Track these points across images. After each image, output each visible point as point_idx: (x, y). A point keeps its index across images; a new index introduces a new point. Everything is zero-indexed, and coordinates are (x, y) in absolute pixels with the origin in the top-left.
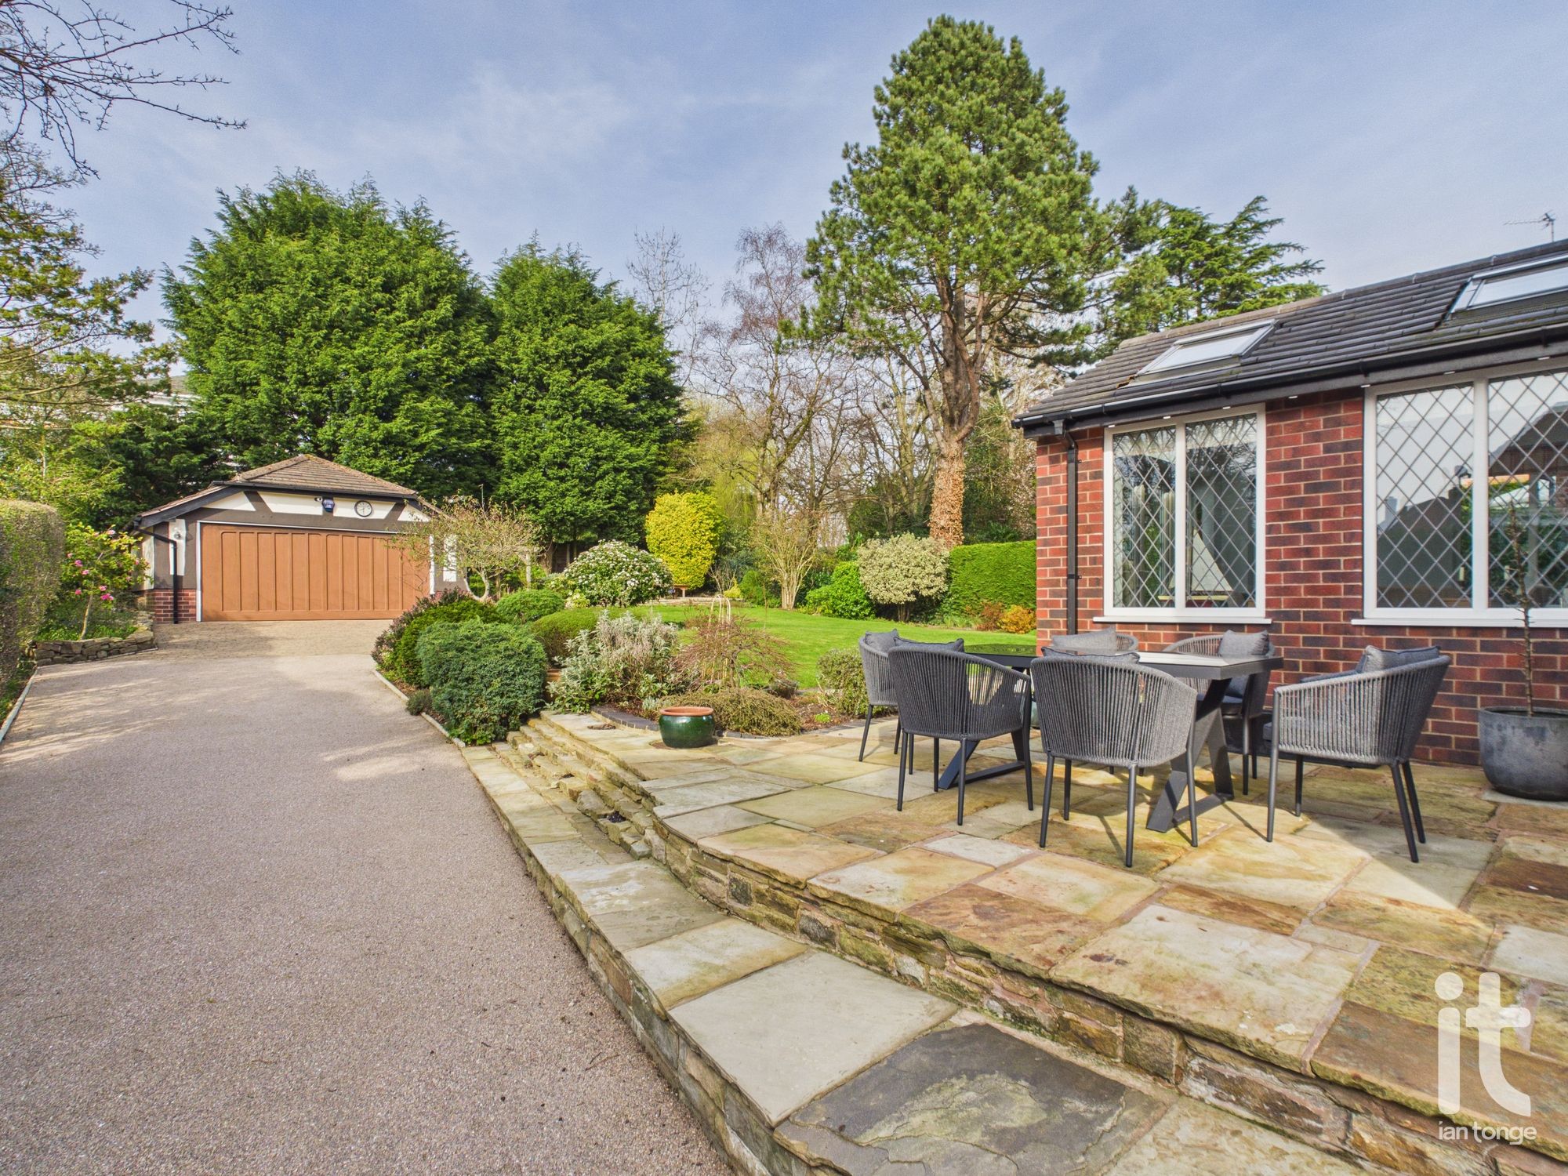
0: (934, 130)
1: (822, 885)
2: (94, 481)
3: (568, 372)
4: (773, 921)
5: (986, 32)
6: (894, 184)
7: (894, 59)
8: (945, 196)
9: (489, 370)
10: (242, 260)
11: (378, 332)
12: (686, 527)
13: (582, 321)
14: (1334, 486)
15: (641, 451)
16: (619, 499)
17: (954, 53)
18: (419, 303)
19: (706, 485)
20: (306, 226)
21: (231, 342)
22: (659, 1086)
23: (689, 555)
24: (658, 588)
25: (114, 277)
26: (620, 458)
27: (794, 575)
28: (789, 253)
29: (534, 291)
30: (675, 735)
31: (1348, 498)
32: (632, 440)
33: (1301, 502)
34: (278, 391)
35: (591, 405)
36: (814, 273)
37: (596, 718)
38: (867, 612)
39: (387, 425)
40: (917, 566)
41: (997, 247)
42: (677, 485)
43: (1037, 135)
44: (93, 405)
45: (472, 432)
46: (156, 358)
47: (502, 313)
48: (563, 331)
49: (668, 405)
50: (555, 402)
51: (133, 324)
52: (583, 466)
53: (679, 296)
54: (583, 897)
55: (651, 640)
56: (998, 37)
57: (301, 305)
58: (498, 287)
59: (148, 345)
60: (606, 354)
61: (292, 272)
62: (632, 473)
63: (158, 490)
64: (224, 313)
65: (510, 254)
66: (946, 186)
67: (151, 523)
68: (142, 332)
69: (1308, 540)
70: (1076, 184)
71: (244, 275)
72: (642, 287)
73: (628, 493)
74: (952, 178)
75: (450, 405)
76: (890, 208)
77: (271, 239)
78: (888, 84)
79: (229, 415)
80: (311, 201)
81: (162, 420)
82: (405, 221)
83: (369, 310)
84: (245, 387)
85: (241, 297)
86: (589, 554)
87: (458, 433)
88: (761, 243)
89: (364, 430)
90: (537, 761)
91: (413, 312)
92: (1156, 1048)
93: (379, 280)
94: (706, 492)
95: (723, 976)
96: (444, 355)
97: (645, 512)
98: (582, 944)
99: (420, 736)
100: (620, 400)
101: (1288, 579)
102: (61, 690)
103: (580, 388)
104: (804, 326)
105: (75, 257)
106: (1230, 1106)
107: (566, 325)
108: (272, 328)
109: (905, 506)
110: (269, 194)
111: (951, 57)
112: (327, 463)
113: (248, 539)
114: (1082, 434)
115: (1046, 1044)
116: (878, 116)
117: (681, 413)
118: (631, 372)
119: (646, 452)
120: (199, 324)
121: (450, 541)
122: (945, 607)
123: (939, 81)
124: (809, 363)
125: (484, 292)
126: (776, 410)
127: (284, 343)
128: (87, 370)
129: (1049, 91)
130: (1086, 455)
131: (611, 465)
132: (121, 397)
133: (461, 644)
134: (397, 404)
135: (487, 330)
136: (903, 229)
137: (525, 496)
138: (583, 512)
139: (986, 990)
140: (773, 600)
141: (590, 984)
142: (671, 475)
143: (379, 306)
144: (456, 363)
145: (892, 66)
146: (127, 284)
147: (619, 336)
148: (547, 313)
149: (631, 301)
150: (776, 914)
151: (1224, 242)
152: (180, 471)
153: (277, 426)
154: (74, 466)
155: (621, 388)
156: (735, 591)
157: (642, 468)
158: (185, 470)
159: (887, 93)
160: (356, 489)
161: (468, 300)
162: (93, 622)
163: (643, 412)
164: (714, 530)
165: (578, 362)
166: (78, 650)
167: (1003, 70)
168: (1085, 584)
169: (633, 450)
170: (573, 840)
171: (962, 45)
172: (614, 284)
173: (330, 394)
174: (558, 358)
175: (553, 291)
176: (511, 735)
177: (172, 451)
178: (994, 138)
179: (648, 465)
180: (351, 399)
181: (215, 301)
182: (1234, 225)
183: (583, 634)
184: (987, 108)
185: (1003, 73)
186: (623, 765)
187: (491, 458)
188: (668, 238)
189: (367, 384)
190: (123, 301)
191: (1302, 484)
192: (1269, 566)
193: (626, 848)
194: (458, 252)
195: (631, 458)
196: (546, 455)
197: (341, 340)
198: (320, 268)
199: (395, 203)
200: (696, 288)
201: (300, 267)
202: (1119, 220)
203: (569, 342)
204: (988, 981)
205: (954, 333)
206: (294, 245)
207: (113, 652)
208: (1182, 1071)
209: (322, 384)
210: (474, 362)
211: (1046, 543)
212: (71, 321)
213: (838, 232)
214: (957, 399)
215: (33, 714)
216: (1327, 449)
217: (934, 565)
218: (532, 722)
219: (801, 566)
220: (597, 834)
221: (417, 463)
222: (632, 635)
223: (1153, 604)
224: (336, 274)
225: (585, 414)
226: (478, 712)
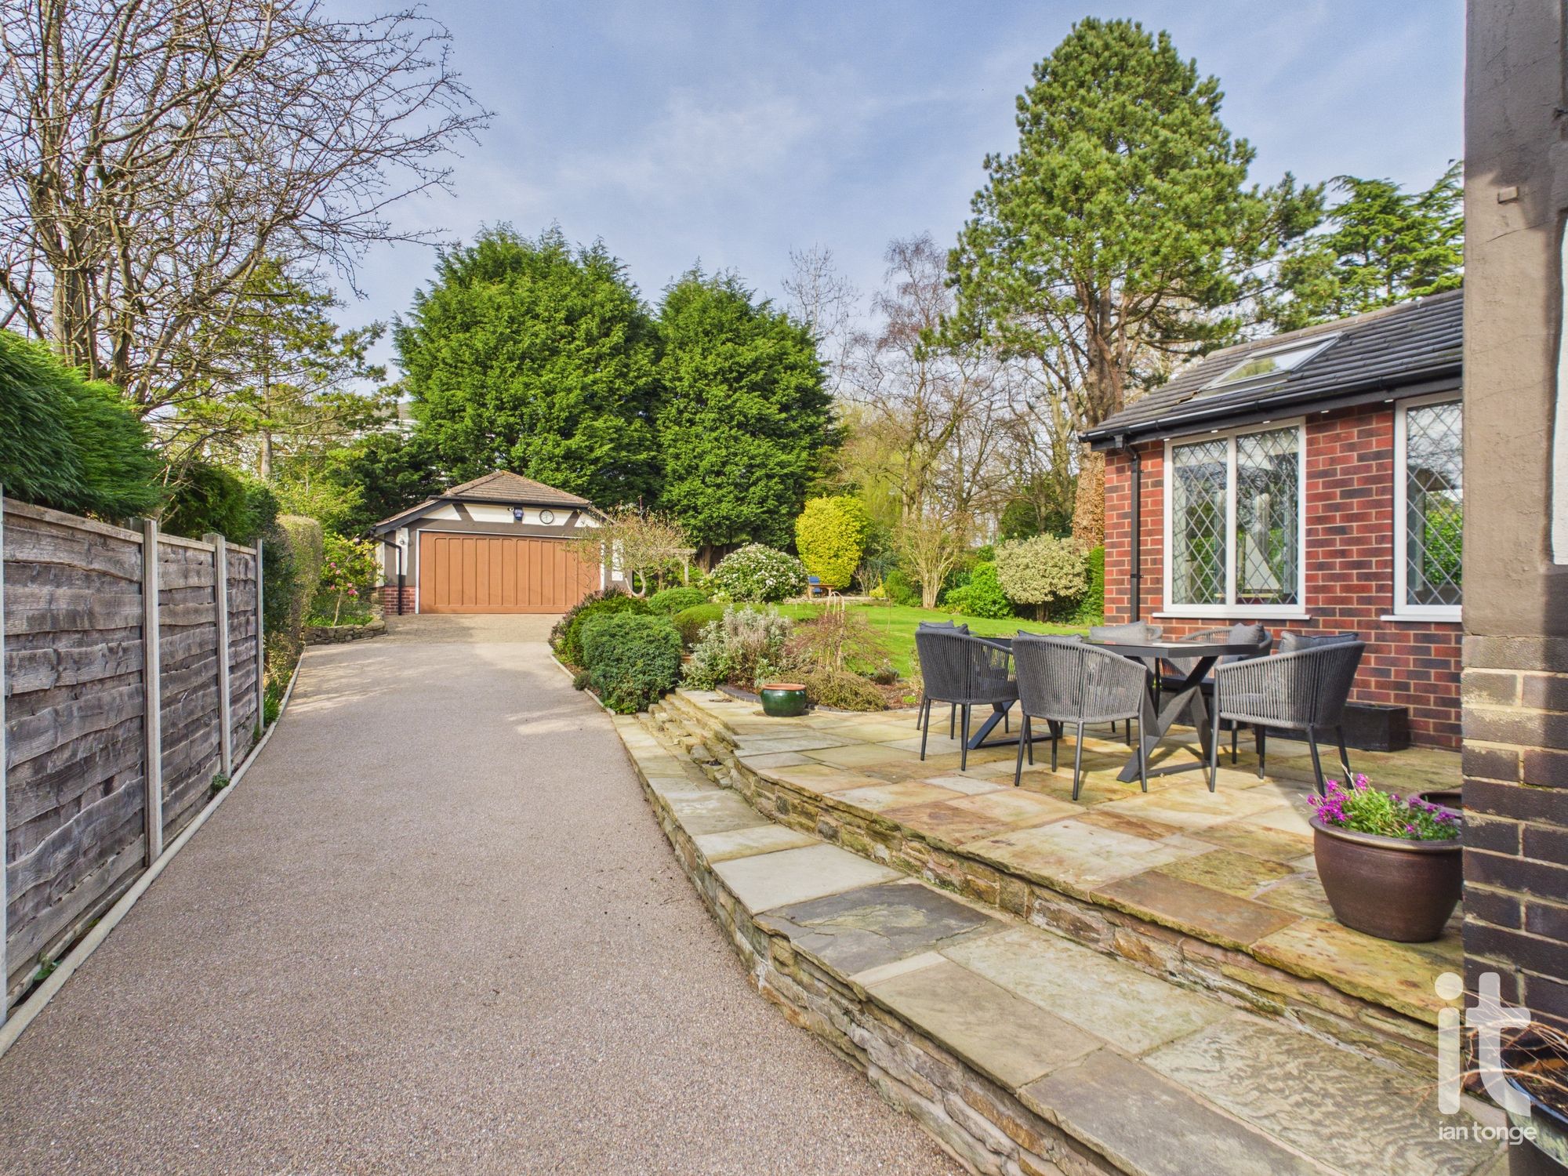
0: (1074, 135)
1: (831, 798)
2: (342, 498)
3: (725, 387)
4: (801, 825)
5: (1134, 29)
6: (1031, 193)
7: (1036, 67)
8: (1080, 201)
9: (655, 389)
10: (454, 305)
11: (561, 360)
12: (833, 529)
13: (738, 339)
14: (1368, 492)
15: (791, 457)
16: (771, 503)
17: (1098, 56)
18: (595, 332)
19: (853, 489)
20: (504, 271)
21: (444, 376)
22: (706, 916)
23: (836, 556)
24: (794, 586)
25: (359, 330)
26: (772, 465)
27: (935, 575)
28: (935, 259)
29: (696, 314)
30: (772, 705)
31: (1378, 504)
32: (784, 448)
33: (1337, 507)
34: (480, 416)
35: (745, 416)
36: (955, 281)
37: (719, 694)
38: (1005, 611)
39: (568, 442)
40: (1055, 566)
41: (1133, 248)
42: (825, 489)
43: (1183, 130)
44: (340, 433)
45: (639, 445)
46: (388, 395)
47: (667, 336)
48: (721, 349)
49: (818, 413)
50: (713, 416)
51: (372, 368)
52: (737, 473)
53: (831, 308)
54: (675, 807)
55: (767, 630)
56: (1146, 33)
57: (499, 341)
58: (664, 312)
59: (383, 384)
60: (760, 369)
61: (492, 313)
62: (783, 479)
63: (387, 503)
64: (439, 351)
65: (676, 282)
66: (1082, 192)
67: (382, 532)
68: (378, 373)
69: (1344, 542)
70: (1223, 177)
71: (454, 318)
72: (797, 301)
73: (779, 498)
74: (1088, 183)
75: (620, 422)
76: (1026, 216)
77: (476, 285)
78: (1029, 92)
79: (442, 437)
80: (508, 250)
81: (393, 445)
82: (585, 258)
83: (553, 341)
84: (454, 414)
85: (452, 336)
86: (734, 556)
87: (627, 447)
88: (908, 254)
89: (549, 447)
90: (667, 725)
91: (590, 341)
92: (1015, 895)
93: (562, 314)
94: (853, 495)
95: (755, 851)
96: (616, 377)
97: (795, 515)
98: (673, 839)
99: (582, 706)
100: (772, 411)
101: (1325, 578)
102: (323, 664)
103: (735, 402)
104: (943, 335)
105: (330, 315)
106: (1053, 929)
107: (723, 343)
108: (476, 362)
109: (1060, 505)
110: (476, 246)
111: (1094, 60)
112: (518, 477)
113: (455, 543)
114: (1144, 446)
115: (957, 897)
116: (1021, 124)
117: (830, 420)
118: (783, 384)
119: (796, 459)
120: (420, 361)
121: (617, 544)
122: (1085, 607)
123: (1081, 85)
124: (955, 367)
125: (652, 318)
126: (923, 414)
127: (485, 374)
128: (339, 407)
129: (1202, 79)
130: (1148, 465)
131: (763, 472)
132: (362, 428)
133: (614, 631)
134: (576, 423)
135: (654, 353)
136: (1038, 237)
137: (685, 502)
138: (738, 517)
139: (924, 863)
140: (915, 600)
141: (675, 864)
142: (821, 480)
143: (563, 337)
144: (626, 384)
145: (1034, 74)
146: (368, 334)
147: (772, 351)
148: (706, 333)
149: (784, 316)
150: (804, 820)
151: (1417, 214)
152: (403, 487)
153: (479, 447)
154: (328, 486)
155: (773, 399)
156: (880, 591)
157: (792, 474)
158: (408, 485)
159: (1028, 101)
160: (541, 500)
161: (638, 326)
162: (342, 613)
163: (795, 421)
164: (859, 532)
165: (733, 377)
166: (332, 634)
167: (1149, 66)
168: (1147, 583)
169: (784, 457)
170: (681, 777)
171: (1107, 47)
172: (768, 302)
173: (521, 416)
174: (716, 375)
175: (713, 312)
176: (651, 707)
177: (399, 470)
178: (1137, 137)
179: (798, 470)
180: (539, 420)
181: (432, 341)
182: (1431, 195)
183: (712, 625)
184: (1130, 108)
185: (1150, 69)
186: (727, 726)
187: (655, 468)
188: (821, 254)
189: (551, 406)
190: (365, 349)
191: (1338, 491)
192: (1309, 567)
193: (716, 782)
194: (629, 284)
195: (782, 465)
196: (704, 464)
197: (531, 369)
198: (515, 308)
199: (577, 243)
200: (847, 299)
201: (499, 308)
202: (1273, 207)
203: (726, 359)
204: (925, 857)
205: (1098, 333)
206: (494, 289)
207: (356, 636)
208: (1030, 909)
209: (515, 408)
210: (641, 382)
211: (1113, 545)
212: (327, 368)
213: (979, 241)
214: (1101, 398)
215: (306, 680)
216: (1361, 458)
217: (1073, 566)
218: (669, 697)
219: (942, 566)
220: (700, 775)
221: (593, 475)
222: (750, 626)
223: (1207, 601)
224: (528, 312)
225: (740, 426)
226: (625, 686)
